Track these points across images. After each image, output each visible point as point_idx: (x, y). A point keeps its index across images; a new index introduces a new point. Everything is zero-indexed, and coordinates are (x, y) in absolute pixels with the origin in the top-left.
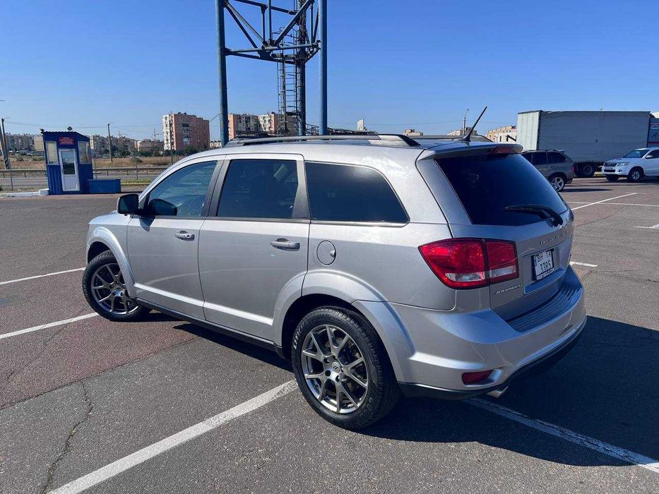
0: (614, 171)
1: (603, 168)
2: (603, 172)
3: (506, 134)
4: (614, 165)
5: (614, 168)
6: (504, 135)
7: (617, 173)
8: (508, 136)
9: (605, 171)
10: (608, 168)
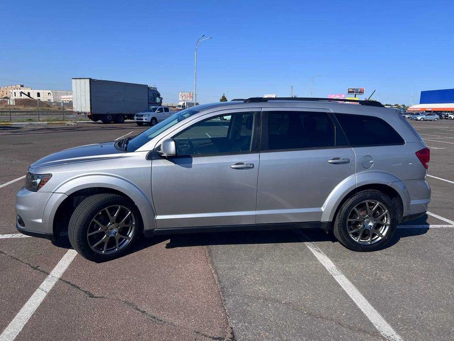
0: (143, 119)
1: (135, 117)
2: (136, 120)
3: (20, 91)
4: (142, 116)
5: (142, 118)
6: (18, 92)
7: (144, 121)
8: (21, 93)
9: (137, 119)
10: (139, 118)
